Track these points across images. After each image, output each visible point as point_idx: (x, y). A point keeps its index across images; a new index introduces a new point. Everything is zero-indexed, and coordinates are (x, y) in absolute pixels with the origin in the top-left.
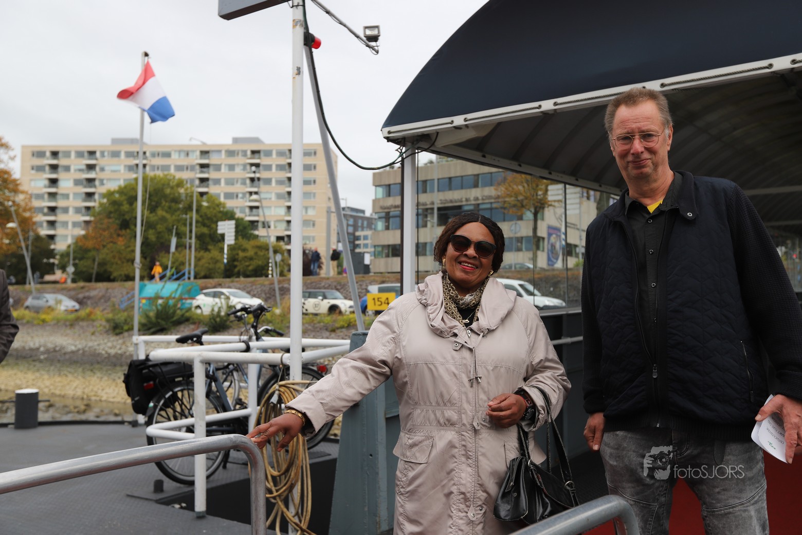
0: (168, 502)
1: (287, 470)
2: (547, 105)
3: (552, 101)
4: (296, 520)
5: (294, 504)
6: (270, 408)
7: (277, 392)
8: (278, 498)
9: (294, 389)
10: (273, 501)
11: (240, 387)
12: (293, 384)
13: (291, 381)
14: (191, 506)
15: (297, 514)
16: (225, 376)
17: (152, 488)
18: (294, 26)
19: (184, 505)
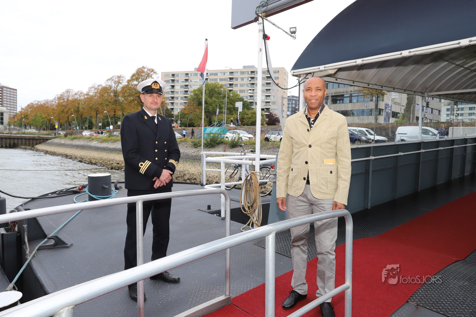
0: (213, 213)
1: (253, 204)
2: (359, 61)
3: (361, 59)
4: (257, 223)
5: (256, 217)
6: (248, 181)
7: (250, 175)
8: (249, 214)
9: (256, 175)
10: (248, 215)
11: (241, 173)
12: (256, 173)
13: (255, 171)
14: (220, 215)
15: (257, 220)
16: (235, 168)
17: (207, 208)
18: (259, 32)
19: (218, 215)
